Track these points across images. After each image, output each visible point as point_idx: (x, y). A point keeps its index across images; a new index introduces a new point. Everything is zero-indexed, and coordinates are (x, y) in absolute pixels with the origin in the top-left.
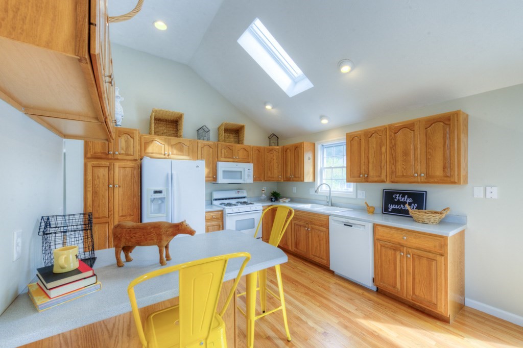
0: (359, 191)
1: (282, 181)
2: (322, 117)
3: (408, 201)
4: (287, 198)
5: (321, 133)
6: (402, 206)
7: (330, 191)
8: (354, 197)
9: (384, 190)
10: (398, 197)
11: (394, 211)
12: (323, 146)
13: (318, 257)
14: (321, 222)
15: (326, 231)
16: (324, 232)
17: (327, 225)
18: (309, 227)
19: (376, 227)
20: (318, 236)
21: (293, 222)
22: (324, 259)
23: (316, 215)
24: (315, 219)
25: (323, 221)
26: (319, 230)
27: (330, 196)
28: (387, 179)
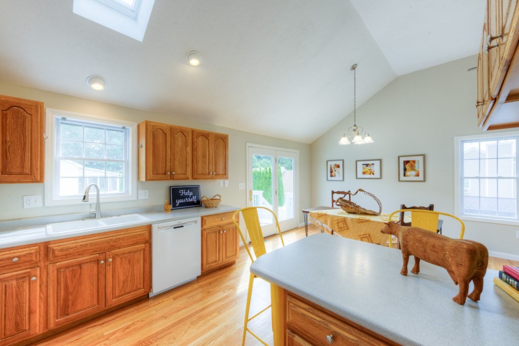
0: (139, 191)
2: (94, 78)
3: (190, 194)
6: (186, 199)
7: (98, 195)
8: (135, 198)
9: (170, 187)
10: (183, 193)
11: (181, 205)
12: (64, 119)
13: (129, 293)
14: (135, 239)
15: (145, 247)
16: (141, 250)
17: (148, 238)
18: (107, 257)
19: (203, 219)
20: (129, 262)
21: (52, 269)
22: (140, 289)
23: (122, 233)
24: (122, 239)
25: (141, 235)
26: (131, 252)
27: (98, 204)
28: (190, 176)
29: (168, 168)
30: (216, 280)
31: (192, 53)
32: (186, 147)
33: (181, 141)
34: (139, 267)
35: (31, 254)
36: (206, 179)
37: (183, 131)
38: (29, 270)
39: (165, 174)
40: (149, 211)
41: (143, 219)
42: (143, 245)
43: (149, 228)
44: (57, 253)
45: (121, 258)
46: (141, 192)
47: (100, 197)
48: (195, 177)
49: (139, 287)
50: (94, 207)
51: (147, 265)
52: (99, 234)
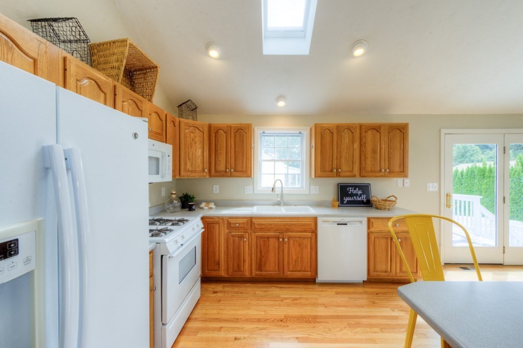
0: (311, 187)
1: (208, 177)
2: (280, 97)
3: (359, 193)
4: (208, 202)
5: (265, 118)
6: (355, 197)
7: (282, 188)
8: (307, 192)
9: (338, 184)
10: (351, 190)
11: (349, 202)
12: (264, 132)
13: (299, 271)
14: (304, 227)
15: (312, 236)
16: (308, 238)
17: (314, 229)
18: (284, 237)
19: (369, 220)
20: (300, 245)
21: (254, 235)
22: (307, 271)
23: (295, 220)
24: (295, 225)
25: (308, 224)
26: (300, 237)
27: (282, 195)
28: (357, 174)
29: (335, 165)
30: (386, 293)
31: (357, 43)
32: (353, 144)
33: (347, 138)
34: (307, 252)
35: (244, 223)
36: (376, 177)
37: (350, 128)
38: (243, 233)
39: (332, 171)
40: (319, 204)
41: (312, 211)
42: (310, 234)
43: (315, 219)
44: (256, 226)
45: (294, 240)
46: (312, 187)
47: (284, 189)
48: (363, 174)
49: (307, 269)
50: (280, 196)
51: (313, 253)
52: (279, 218)
